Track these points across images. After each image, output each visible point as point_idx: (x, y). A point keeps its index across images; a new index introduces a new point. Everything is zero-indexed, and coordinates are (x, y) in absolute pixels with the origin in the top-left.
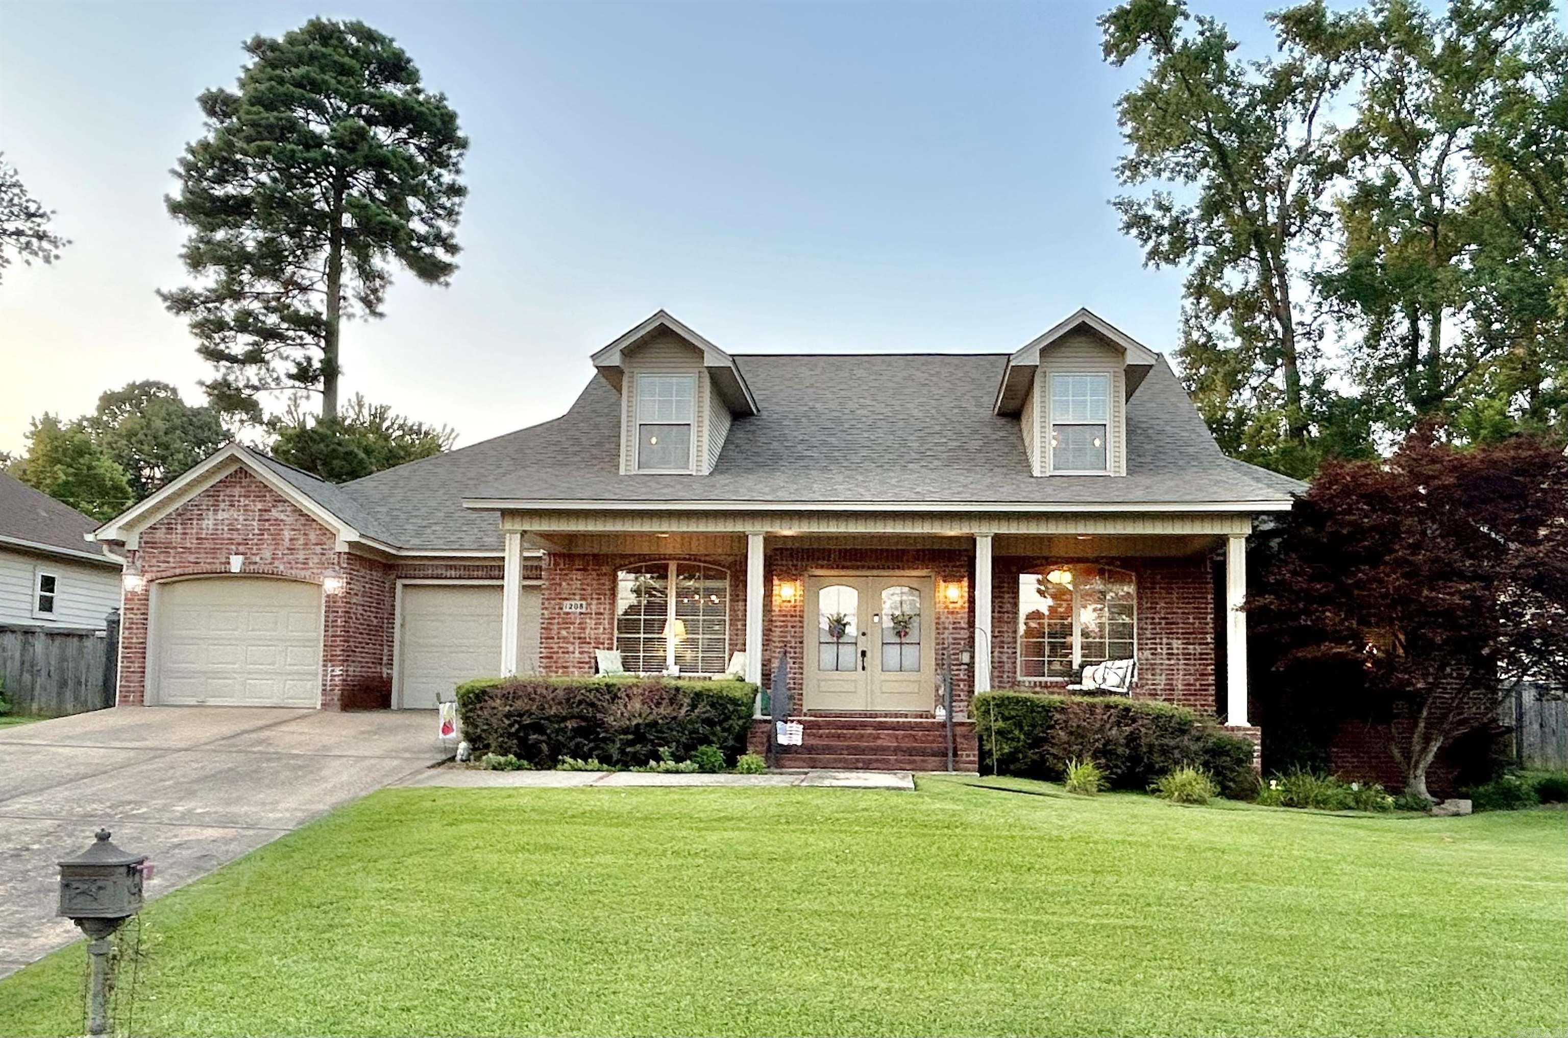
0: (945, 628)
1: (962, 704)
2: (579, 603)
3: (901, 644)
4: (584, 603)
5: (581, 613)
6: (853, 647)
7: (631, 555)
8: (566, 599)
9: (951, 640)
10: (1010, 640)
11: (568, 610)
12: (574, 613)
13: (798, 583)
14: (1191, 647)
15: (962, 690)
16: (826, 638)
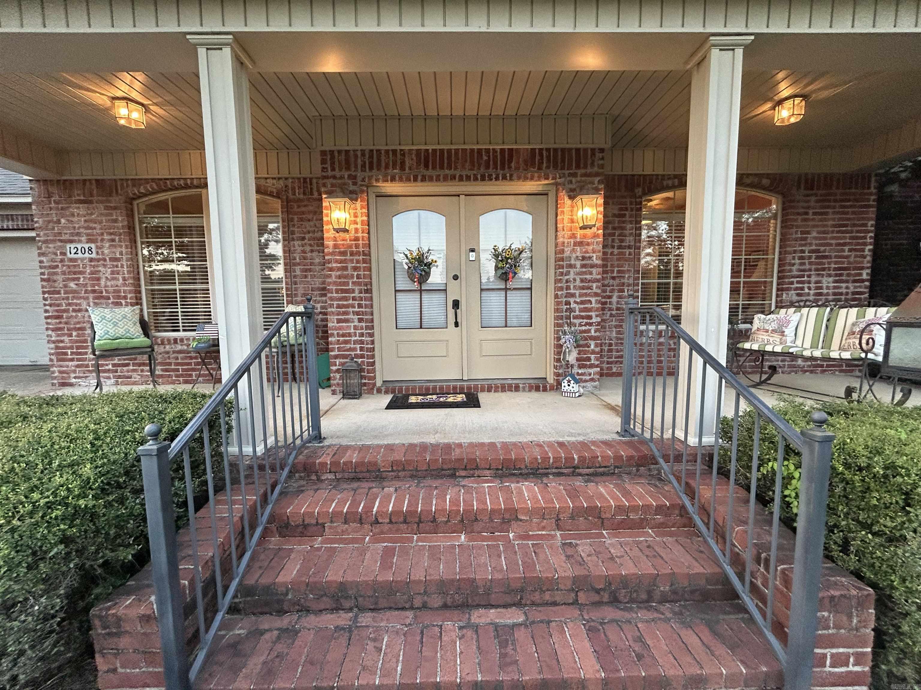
0: (571, 266)
1: (592, 371)
2: (86, 246)
3: (506, 289)
4: (93, 246)
5: (91, 260)
6: (442, 296)
7: (147, 181)
8: (71, 242)
9: (578, 283)
10: (631, 281)
11: (73, 256)
12: (82, 260)
13: (358, 204)
14: (844, 285)
15: (593, 352)
16: (403, 283)
